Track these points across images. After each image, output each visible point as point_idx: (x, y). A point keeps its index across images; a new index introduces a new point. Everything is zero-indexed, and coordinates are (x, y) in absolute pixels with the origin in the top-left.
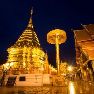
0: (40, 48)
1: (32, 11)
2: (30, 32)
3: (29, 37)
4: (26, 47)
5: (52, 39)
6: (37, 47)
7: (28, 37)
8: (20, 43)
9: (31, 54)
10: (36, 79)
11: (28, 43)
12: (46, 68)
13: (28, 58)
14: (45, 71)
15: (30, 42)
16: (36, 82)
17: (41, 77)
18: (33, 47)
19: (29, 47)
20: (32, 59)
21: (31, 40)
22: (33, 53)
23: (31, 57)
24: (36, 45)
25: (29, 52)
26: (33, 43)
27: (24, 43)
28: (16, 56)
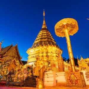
0: (55, 46)
1: (44, 14)
2: (44, 32)
3: (44, 37)
4: (41, 46)
5: (61, 32)
6: (52, 45)
7: (42, 37)
8: (36, 44)
9: (47, 53)
10: (48, 77)
11: (43, 43)
12: (60, 65)
13: (44, 57)
14: (59, 68)
15: (44, 41)
16: (48, 82)
17: (52, 76)
18: (47, 45)
19: (44, 46)
20: (48, 58)
21: (46, 40)
22: (48, 51)
23: (47, 56)
24: (51, 43)
25: (45, 51)
26: (47, 42)
27: (39, 43)
28: (34, 57)
